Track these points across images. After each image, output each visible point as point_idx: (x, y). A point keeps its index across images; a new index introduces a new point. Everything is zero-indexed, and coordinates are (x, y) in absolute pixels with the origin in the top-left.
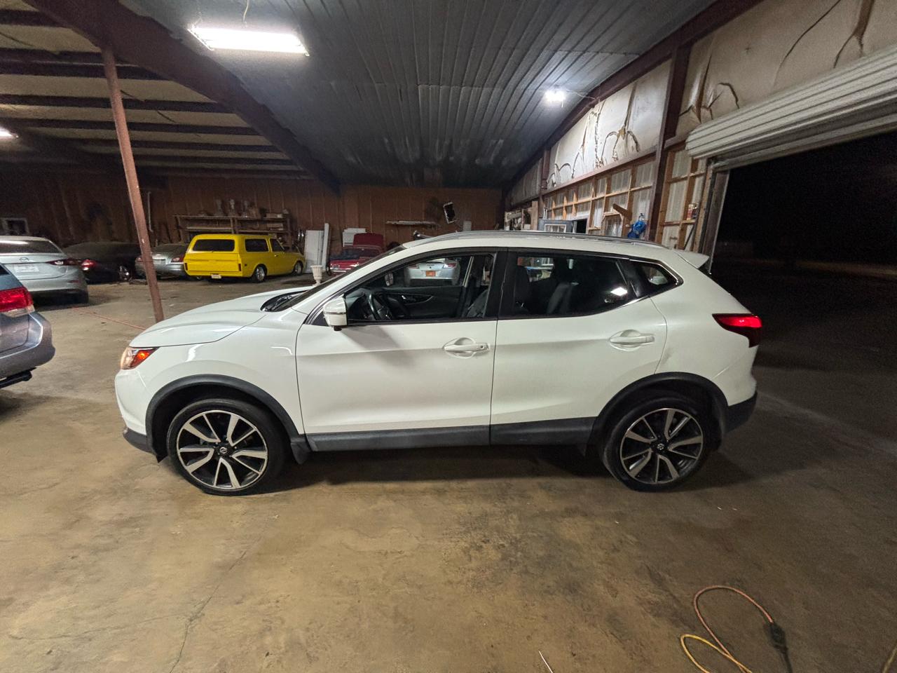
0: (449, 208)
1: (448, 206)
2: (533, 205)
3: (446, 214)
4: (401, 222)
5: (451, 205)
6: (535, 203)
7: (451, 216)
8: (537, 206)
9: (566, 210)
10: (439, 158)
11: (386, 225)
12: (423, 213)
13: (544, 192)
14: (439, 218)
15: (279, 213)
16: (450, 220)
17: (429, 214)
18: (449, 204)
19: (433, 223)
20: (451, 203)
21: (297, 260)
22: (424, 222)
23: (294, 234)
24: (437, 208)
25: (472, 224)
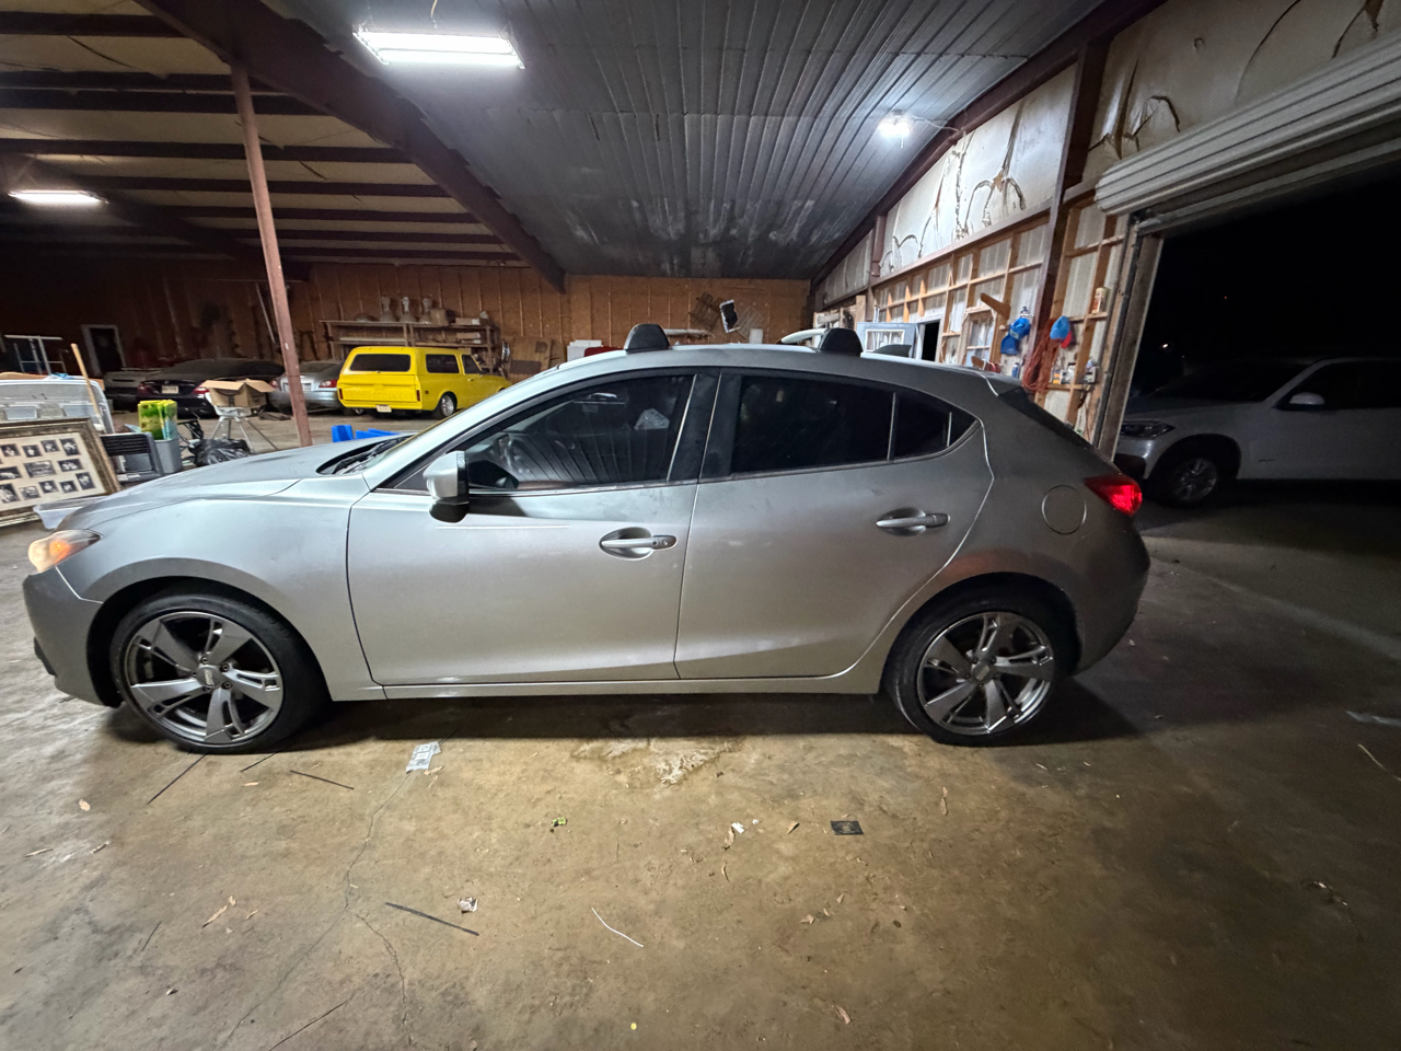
0: (729, 309)
1: (727, 305)
2: (858, 301)
3: (724, 318)
5: (732, 304)
6: (861, 299)
7: (732, 321)
8: (864, 303)
9: (909, 308)
10: (713, 232)
12: (689, 317)
13: (875, 281)
14: (713, 325)
15: (475, 317)
16: (730, 327)
17: (697, 320)
18: (728, 302)
19: (703, 331)
20: (732, 301)
21: (500, 387)
22: (691, 331)
23: (496, 348)
24: (709, 310)
25: (764, 334)
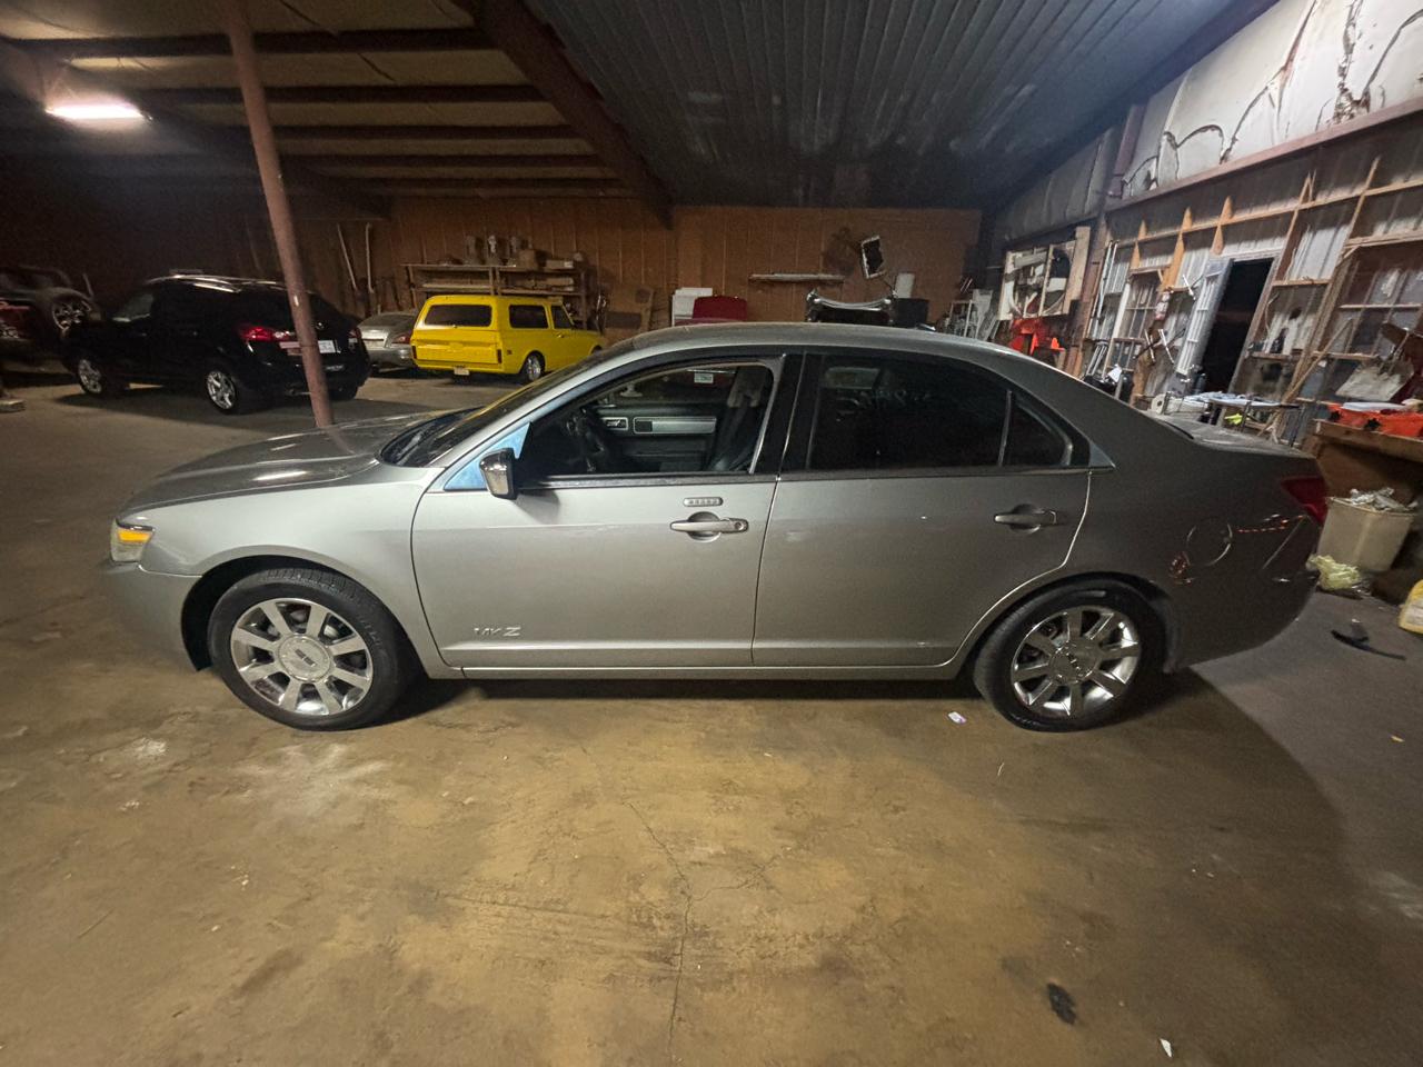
0: (873, 250)
1: (872, 243)
2: (1077, 235)
3: (865, 260)
4: (777, 276)
5: (877, 242)
6: (1083, 233)
7: (875, 263)
8: (1087, 238)
9: (1186, 241)
10: (872, 142)
11: (750, 280)
12: (821, 258)
13: (1111, 203)
14: (848, 269)
15: (568, 258)
16: (872, 270)
17: (830, 261)
18: (873, 239)
19: (838, 277)
20: (878, 237)
22: (823, 276)
23: (591, 297)
24: (848, 248)
25: (915, 281)
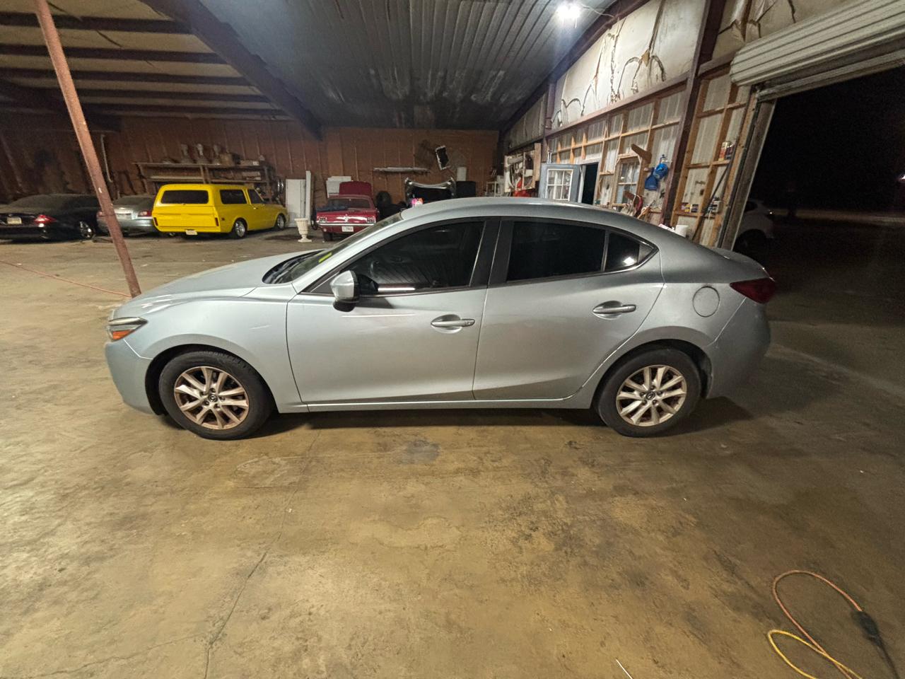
0: (442, 152)
1: (441, 149)
2: (535, 148)
3: (439, 159)
4: (390, 169)
5: (444, 148)
6: (538, 146)
7: (444, 162)
8: (540, 149)
10: (430, 94)
11: (373, 171)
12: (414, 158)
13: (548, 133)
14: (431, 164)
15: (255, 160)
16: (443, 166)
17: (419, 160)
18: (442, 147)
19: (424, 169)
20: (444, 146)
21: (278, 213)
22: (415, 169)
23: (273, 183)
24: (428, 152)
25: (467, 171)
